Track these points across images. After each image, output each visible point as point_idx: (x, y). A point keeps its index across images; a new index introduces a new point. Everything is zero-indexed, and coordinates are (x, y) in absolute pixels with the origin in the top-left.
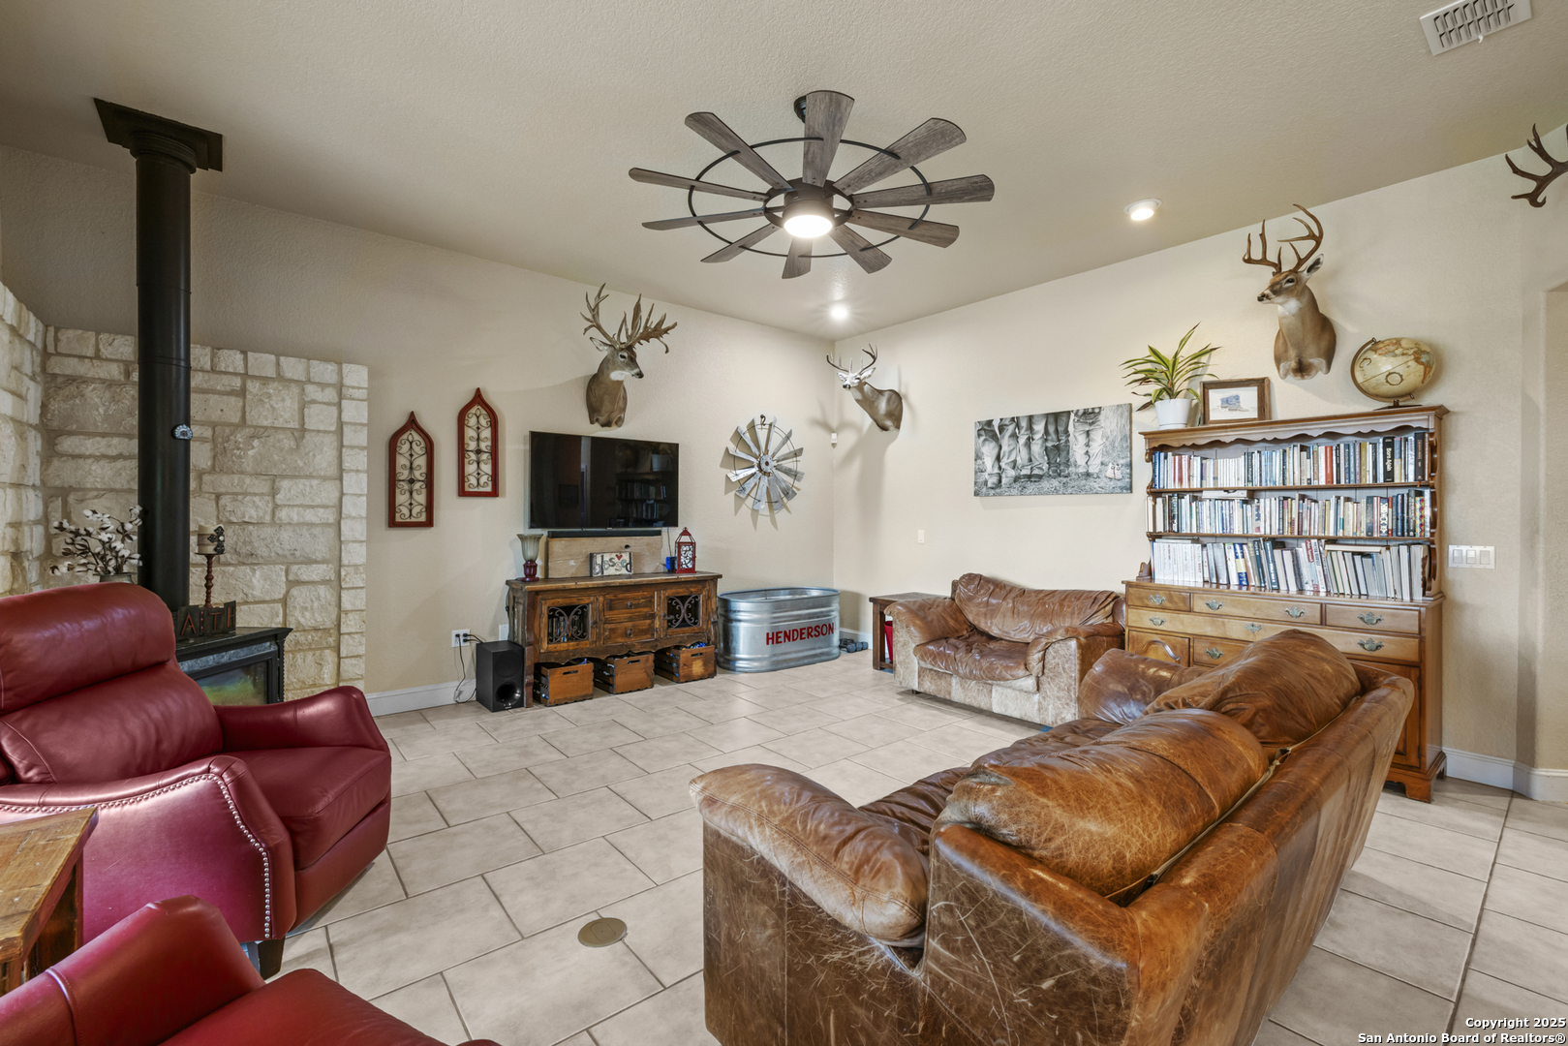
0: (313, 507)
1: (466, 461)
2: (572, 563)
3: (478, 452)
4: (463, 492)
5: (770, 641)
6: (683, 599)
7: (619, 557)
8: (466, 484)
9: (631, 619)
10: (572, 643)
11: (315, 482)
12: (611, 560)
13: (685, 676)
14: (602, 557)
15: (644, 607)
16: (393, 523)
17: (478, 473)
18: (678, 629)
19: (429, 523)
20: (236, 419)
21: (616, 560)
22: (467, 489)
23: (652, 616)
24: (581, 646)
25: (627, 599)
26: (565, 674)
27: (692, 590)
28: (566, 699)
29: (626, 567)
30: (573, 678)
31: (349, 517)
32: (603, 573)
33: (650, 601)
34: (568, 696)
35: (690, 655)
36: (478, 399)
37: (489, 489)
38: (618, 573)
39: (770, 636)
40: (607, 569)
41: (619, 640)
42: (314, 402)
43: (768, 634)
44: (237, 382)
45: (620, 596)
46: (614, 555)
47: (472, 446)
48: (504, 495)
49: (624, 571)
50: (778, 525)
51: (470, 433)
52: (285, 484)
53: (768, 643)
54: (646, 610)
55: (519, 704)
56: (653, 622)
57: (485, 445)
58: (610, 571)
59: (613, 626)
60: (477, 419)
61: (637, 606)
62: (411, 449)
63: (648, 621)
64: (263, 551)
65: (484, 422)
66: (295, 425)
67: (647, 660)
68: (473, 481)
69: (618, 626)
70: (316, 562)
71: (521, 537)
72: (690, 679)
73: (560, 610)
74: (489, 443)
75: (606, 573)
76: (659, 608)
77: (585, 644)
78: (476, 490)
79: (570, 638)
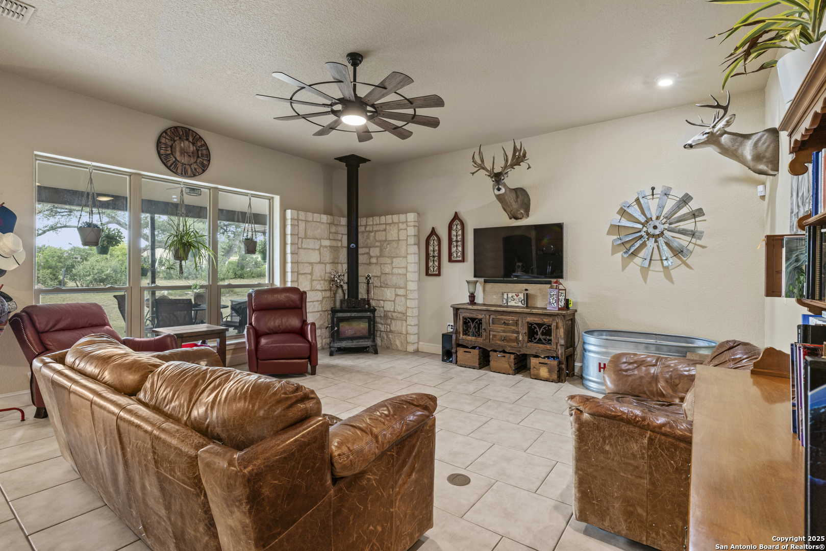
0: (401, 268)
1: (452, 246)
2: (494, 297)
3: (457, 241)
4: (450, 260)
5: (602, 370)
6: (540, 325)
7: (517, 296)
8: (452, 257)
9: (504, 332)
10: (473, 338)
11: (401, 259)
12: (512, 297)
13: (534, 375)
14: (507, 294)
15: (512, 325)
16: (427, 274)
17: (457, 251)
18: (535, 344)
19: (439, 275)
20: (384, 239)
21: (515, 297)
22: (453, 259)
23: (518, 333)
24: (478, 340)
25: (502, 319)
26: (465, 352)
27: (545, 320)
28: (465, 365)
29: (522, 302)
30: (469, 355)
31: (409, 272)
32: (507, 304)
33: (516, 323)
34: (466, 364)
35: (538, 362)
36: (456, 217)
37: (460, 259)
38: (516, 305)
39: (602, 366)
40: (510, 302)
41: (498, 342)
42: (401, 229)
43: (600, 364)
44: (384, 226)
45: (499, 317)
46: (514, 294)
47: (454, 238)
48: (467, 261)
49: (520, 304)
50: (674, 280)
51: (454, 233)
52: (394, 260)
53: (600, 371)
54: (514, 328)
55: (451, 362)
56: (518, 336)
57: (459, 238)
58: (512, 303)
59: (494, 333)
60: (457, 227)
61: (508, 324)
62: (434, 244)
63: (515, 335)
64: (389, 283)
65: (459, 227)
66: (397, 239)
67: (510, 357)
68: (455, 255)
69: (497, 334)
70: (402, 288)
71: (468, 282)
72: (537, 378)
73: (469, 319)
74: (461, 237)
75: (509, 304)
76: (523, 330)
77: (480, 340)
78: (456, 259)
79: (473, 335)
